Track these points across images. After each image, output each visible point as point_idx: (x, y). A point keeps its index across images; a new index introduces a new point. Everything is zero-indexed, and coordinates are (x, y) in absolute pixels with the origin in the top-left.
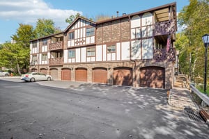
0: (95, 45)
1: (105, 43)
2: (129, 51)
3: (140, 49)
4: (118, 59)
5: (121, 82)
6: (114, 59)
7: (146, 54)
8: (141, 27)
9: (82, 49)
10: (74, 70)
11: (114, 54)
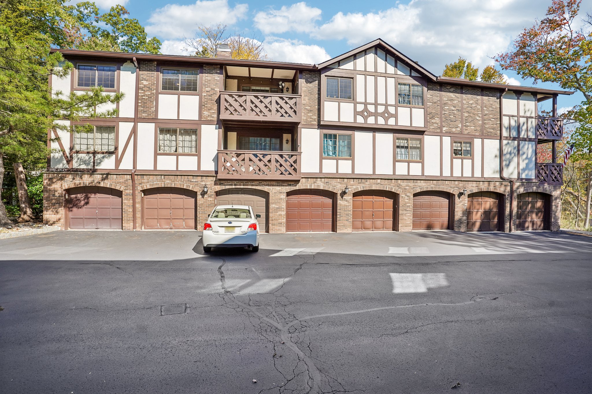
0: (422, 133)
1: (448, 134)
2: (498, 160)
3: (515, 159)
4: (478, 174)
5: (478, 225)
6: (467, 173)
7: (524, 170)
8: (518, 116)
9: (378, 135)
10: (349, 197)
11: (467, 163)
